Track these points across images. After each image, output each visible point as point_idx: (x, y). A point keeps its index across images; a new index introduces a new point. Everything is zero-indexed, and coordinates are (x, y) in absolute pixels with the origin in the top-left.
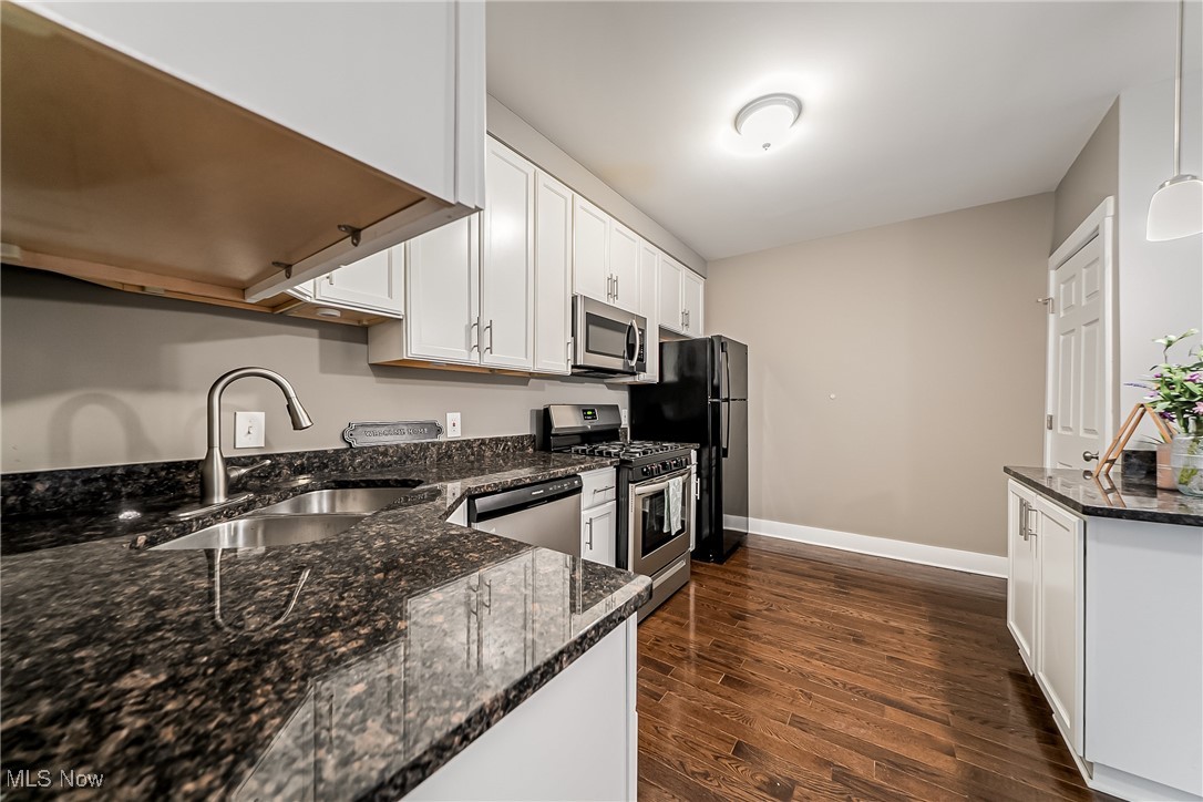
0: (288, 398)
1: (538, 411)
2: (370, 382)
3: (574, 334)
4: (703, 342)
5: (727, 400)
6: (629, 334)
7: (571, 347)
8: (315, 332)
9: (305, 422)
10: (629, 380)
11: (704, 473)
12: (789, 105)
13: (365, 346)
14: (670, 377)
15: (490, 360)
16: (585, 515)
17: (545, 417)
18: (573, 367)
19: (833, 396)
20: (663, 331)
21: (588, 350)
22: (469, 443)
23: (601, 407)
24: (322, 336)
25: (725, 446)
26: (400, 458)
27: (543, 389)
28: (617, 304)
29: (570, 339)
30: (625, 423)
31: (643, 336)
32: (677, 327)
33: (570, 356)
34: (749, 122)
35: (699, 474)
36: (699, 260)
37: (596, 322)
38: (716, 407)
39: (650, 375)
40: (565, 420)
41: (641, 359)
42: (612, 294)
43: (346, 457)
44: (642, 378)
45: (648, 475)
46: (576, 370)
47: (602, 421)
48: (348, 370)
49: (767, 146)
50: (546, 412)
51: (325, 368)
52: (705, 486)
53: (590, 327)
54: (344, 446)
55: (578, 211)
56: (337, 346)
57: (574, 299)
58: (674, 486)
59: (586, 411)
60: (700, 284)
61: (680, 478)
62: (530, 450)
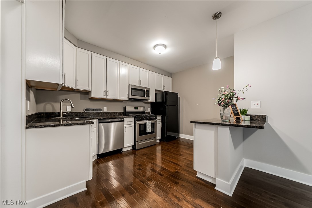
0: (71, 103)
1: (123, 107)
2: (89, 101)
3: (129, 92)
5: (168, 105)
7: (128, 95)
8: (79, 93)
9: (73, 106)
12: (163, 46)
13: (88, 95)
16: (125, 126)
17: (125, 109)
18: (129, 98)
19: (198, 105)
20: (156, 90)
21: (132, 95)
22: (108, 113)
24: (80, 94)
26: (94, 115)
27: (126, 103)
30: (149, 111)
31: (148, 92)
32: (161, 89)
33: (128, 96)
36: (170, 74)
39: (152, 100)
40: (128, 109)
41: (148, 96)
42: (140, 84)
43: (84, 114)
44: (150, 101)
45: (141, 120)
48: (85, 99)
49: (160, 53)
50: (125, 107)
51: (81, 99)
54: (84, 112)
55: (130, 68)
56: (83, 95)
57: (129, 85)
59: (136, 108)
60: (170, 79)
61: (151, 121)
62: (122, 115)
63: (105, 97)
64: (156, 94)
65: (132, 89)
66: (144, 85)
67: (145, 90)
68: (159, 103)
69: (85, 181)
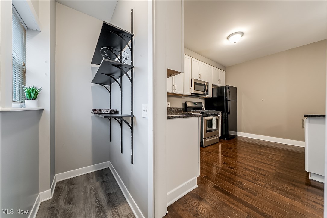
3: (192, 86)
4: (223, 87)
5: (230, 101)
6: (204, 86)
7: (191, 89)
10: (204, 97)
11: (224, 118)
12: (240, 34)
14: (215, 96)
15: (176, 92)
17: (185, 104)
18: (192, 93)
19: (262, 100)
20: (213, 85)
21: (194, 90)
22: (171, 108)
23: (198, 103)
25: (229, 112)
27: (185, 99)
28: (201, 80)
29: (191, 88)
30: (204, 107)
31: (208, 86)
32: (217, 84)
33: (191, 91)
34: (230, 39)
35: (222, 118)
36: (224, 67)
37: (197, 84)
38: (227, 103)
39: (210, 95)
40: (189, 105)
41: (207, 91)
42: (200, 78)
44: (208, 96)
45: (208, 116)
46: (192, 94)
47: (198, 106)
49: (235, 43)
50: (186, 103)
52: (224, 122)
53: (195, 85)
55: (193, 61)
57: (192, 79)
58: (214, 119)
59: (194, 103)
60: (224, 73)
61: (216, 117)
62: (182, 111)
63: (173, 92)
64: (213, 89)
65: (195, 83)
66: (204, 79)
67: (205, 84)
68: (215, 98)
69: (196, 177)
